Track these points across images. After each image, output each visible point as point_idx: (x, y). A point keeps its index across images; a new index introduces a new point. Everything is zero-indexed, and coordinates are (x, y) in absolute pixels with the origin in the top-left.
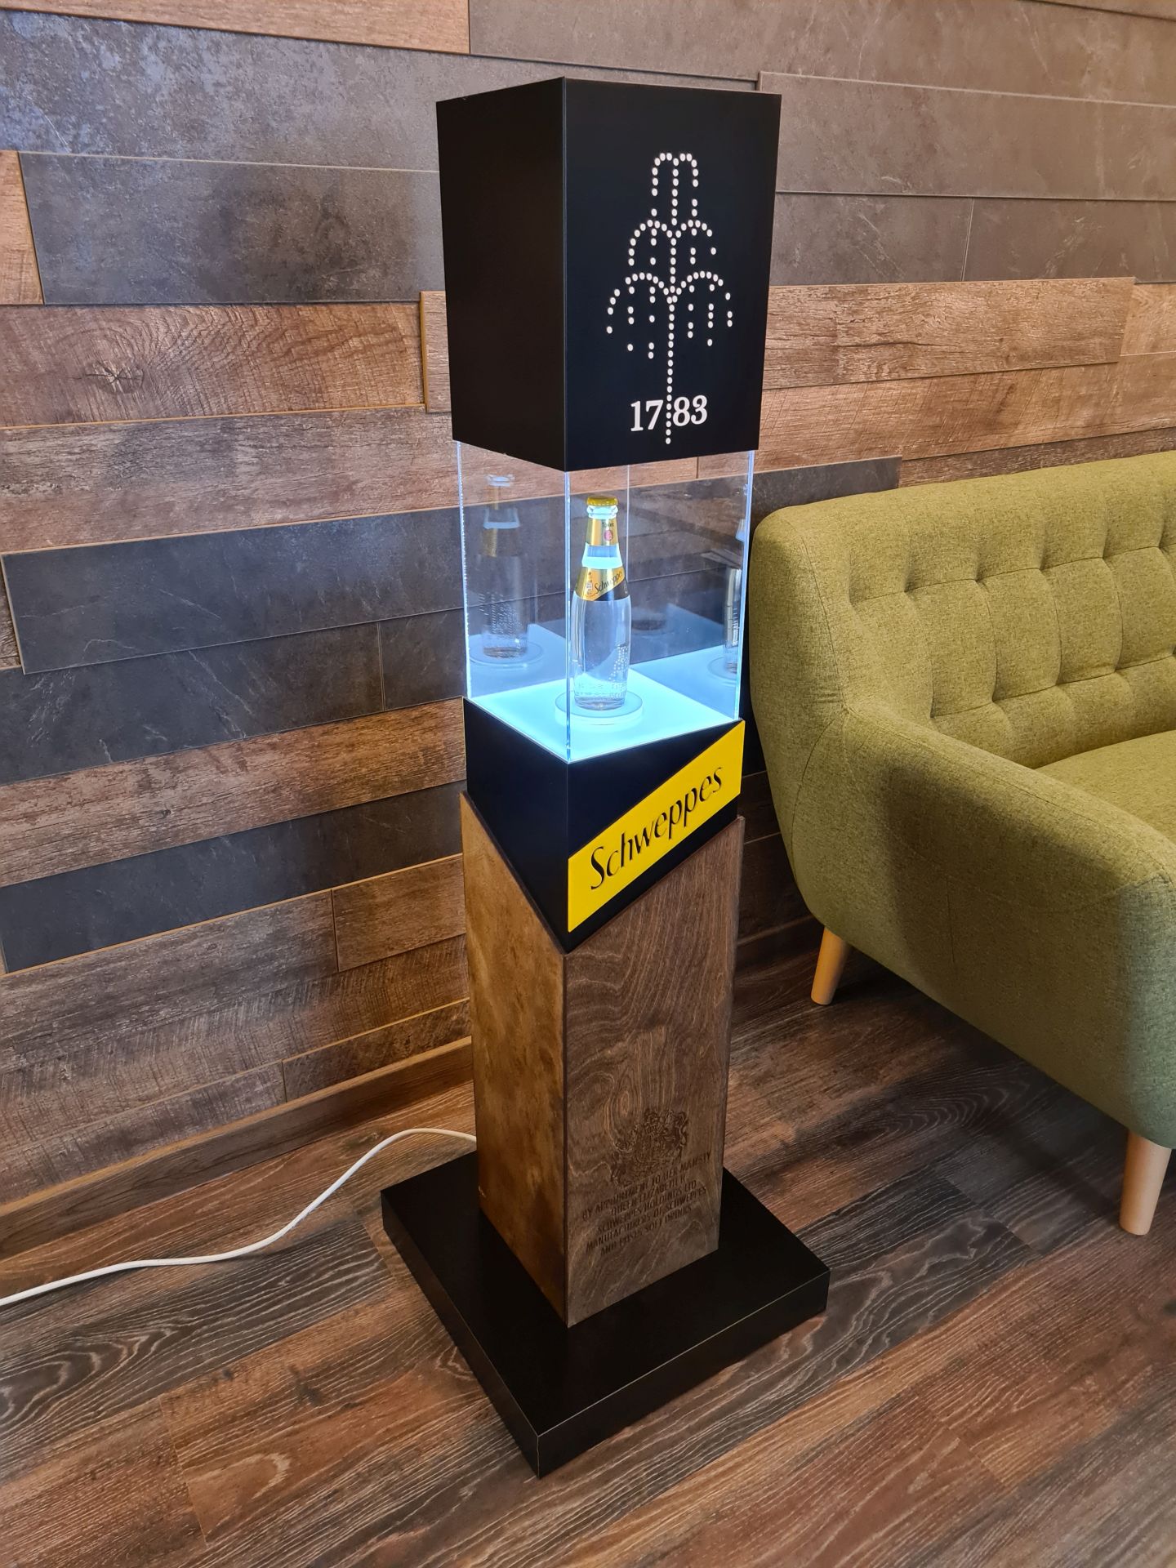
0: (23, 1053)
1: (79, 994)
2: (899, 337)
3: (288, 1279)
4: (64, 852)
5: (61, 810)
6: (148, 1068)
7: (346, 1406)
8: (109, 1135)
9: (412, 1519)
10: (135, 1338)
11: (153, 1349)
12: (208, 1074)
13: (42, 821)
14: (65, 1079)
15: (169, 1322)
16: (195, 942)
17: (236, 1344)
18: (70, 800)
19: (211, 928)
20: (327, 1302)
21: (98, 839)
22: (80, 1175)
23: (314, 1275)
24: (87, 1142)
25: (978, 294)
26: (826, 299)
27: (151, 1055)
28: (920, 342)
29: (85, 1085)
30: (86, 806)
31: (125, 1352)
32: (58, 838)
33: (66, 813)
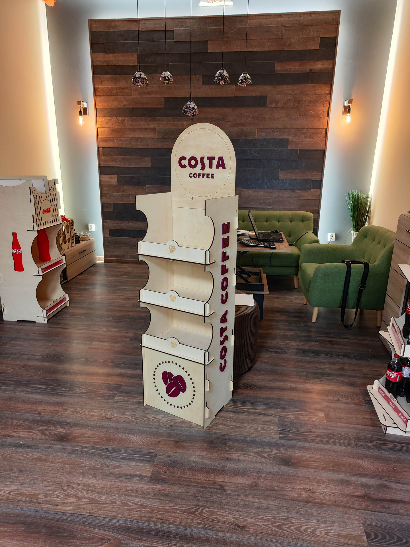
0: (109, 244)
1: (114, 240)
12: (124, 253)
19: (125, 238)
21: (117, 227)
22: (112, 258)
24: (113, 255)
27: (119, 249)
29: (114, 249)
30: (116, 224)
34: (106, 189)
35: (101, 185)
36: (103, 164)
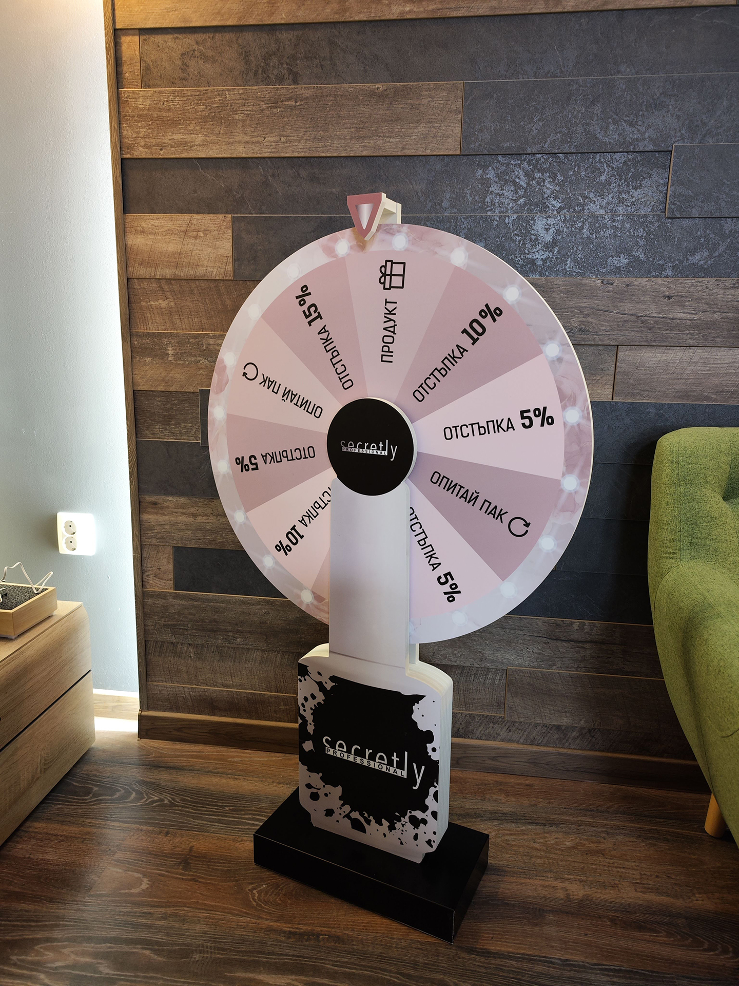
0: (174, 634)
1: (202, 614)
3: (231, 808)
4: (205, 537)
5: (207, 516)
6: (229, 669)
7: (194, 879)
8: (205, 697)
9: (163, 950)
10: (154, 797)
11: (154, 805)
12: (257, 686)
13: (199, 519)
14: (191, 657)
15: (170, 797)
16: (259, 607)
17: (183, 823)
18: (212, 512)
19: (268, 602)
20: (235, 828)
21: (221, 536)
22: (189, 713)
23: (243, 813)
24: (195, 696)
27: (231, 662)
29: (199, 664)
30: (219, 518)
31: (145, 799)
32: (204, 530)
33: (210, 518)
34: (163, 304)
35: (128, 279)
36: (145, 146)
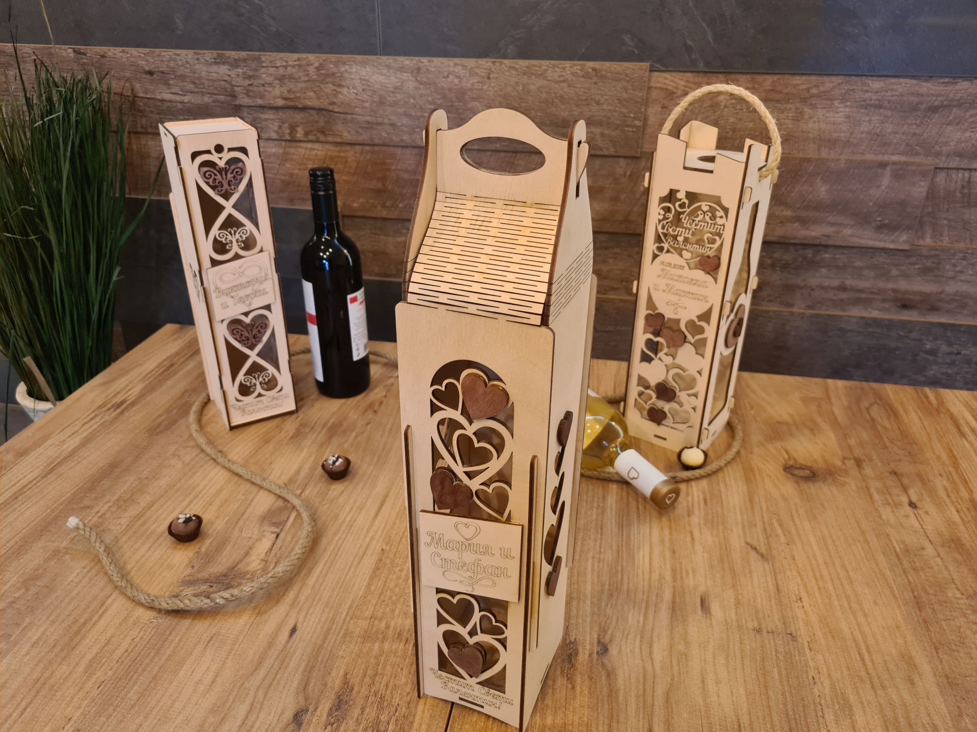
2: (309, 103)
25: (402, 69)
26: (216, 63)
28: (336, 110)
